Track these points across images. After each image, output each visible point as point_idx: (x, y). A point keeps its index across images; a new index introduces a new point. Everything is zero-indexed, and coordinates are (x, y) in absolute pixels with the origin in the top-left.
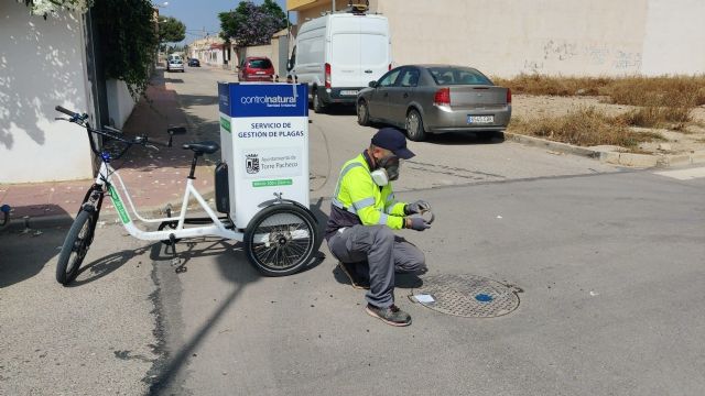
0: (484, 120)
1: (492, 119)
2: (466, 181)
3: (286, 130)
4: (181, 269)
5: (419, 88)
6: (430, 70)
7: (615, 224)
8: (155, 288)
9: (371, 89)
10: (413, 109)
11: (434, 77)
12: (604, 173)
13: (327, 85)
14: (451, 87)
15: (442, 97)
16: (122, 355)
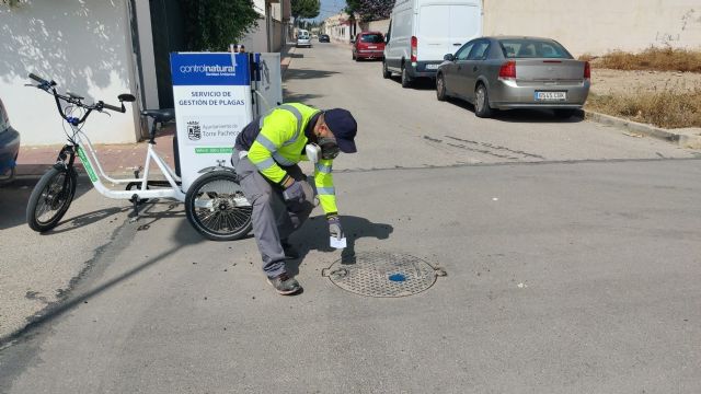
0: (554, 96)
1: (564, 96)
2: (497, 160)
3: (226, 99)
4: (145, 227)
5: (488, 61)
6: (501, 42)
7: (624, 215)
8: (108, 241)
9: (447, 62)
10: (480, 83)
11: (504, 49)
12: (672, 159)
13: (413, 59)
14: (517, 60)
15: (507, 71)
16: (31, 295)
